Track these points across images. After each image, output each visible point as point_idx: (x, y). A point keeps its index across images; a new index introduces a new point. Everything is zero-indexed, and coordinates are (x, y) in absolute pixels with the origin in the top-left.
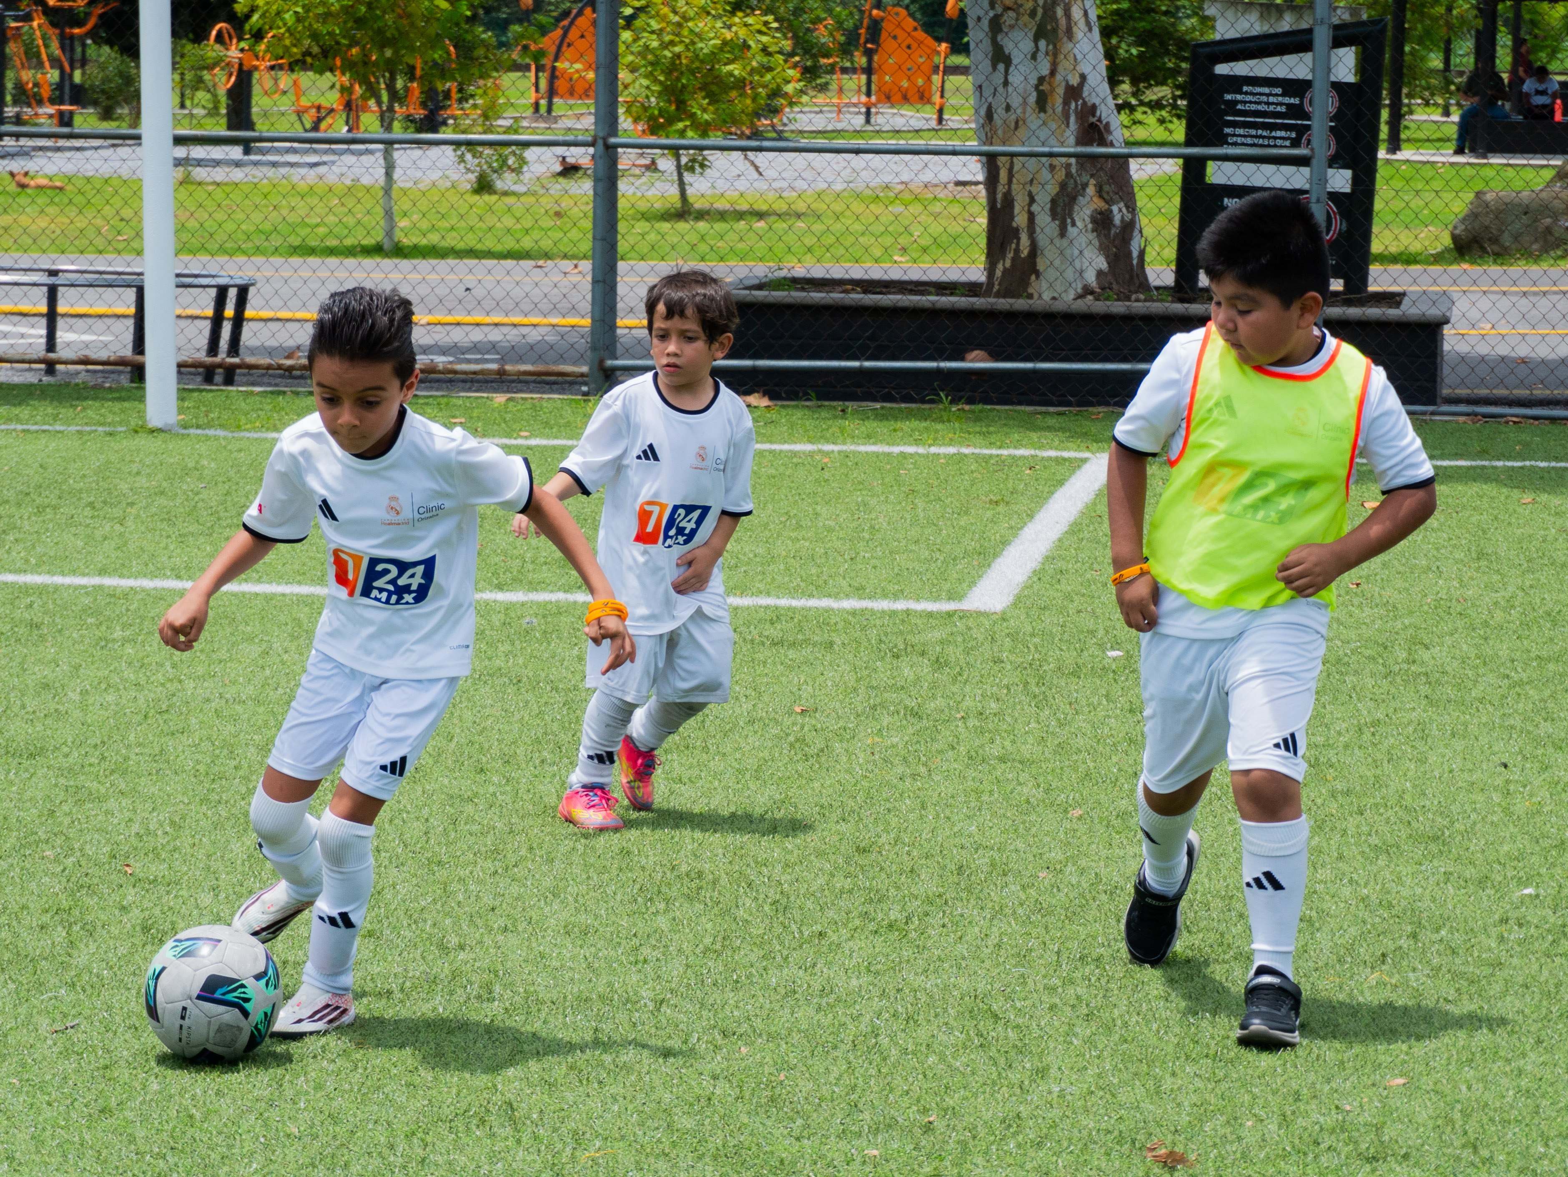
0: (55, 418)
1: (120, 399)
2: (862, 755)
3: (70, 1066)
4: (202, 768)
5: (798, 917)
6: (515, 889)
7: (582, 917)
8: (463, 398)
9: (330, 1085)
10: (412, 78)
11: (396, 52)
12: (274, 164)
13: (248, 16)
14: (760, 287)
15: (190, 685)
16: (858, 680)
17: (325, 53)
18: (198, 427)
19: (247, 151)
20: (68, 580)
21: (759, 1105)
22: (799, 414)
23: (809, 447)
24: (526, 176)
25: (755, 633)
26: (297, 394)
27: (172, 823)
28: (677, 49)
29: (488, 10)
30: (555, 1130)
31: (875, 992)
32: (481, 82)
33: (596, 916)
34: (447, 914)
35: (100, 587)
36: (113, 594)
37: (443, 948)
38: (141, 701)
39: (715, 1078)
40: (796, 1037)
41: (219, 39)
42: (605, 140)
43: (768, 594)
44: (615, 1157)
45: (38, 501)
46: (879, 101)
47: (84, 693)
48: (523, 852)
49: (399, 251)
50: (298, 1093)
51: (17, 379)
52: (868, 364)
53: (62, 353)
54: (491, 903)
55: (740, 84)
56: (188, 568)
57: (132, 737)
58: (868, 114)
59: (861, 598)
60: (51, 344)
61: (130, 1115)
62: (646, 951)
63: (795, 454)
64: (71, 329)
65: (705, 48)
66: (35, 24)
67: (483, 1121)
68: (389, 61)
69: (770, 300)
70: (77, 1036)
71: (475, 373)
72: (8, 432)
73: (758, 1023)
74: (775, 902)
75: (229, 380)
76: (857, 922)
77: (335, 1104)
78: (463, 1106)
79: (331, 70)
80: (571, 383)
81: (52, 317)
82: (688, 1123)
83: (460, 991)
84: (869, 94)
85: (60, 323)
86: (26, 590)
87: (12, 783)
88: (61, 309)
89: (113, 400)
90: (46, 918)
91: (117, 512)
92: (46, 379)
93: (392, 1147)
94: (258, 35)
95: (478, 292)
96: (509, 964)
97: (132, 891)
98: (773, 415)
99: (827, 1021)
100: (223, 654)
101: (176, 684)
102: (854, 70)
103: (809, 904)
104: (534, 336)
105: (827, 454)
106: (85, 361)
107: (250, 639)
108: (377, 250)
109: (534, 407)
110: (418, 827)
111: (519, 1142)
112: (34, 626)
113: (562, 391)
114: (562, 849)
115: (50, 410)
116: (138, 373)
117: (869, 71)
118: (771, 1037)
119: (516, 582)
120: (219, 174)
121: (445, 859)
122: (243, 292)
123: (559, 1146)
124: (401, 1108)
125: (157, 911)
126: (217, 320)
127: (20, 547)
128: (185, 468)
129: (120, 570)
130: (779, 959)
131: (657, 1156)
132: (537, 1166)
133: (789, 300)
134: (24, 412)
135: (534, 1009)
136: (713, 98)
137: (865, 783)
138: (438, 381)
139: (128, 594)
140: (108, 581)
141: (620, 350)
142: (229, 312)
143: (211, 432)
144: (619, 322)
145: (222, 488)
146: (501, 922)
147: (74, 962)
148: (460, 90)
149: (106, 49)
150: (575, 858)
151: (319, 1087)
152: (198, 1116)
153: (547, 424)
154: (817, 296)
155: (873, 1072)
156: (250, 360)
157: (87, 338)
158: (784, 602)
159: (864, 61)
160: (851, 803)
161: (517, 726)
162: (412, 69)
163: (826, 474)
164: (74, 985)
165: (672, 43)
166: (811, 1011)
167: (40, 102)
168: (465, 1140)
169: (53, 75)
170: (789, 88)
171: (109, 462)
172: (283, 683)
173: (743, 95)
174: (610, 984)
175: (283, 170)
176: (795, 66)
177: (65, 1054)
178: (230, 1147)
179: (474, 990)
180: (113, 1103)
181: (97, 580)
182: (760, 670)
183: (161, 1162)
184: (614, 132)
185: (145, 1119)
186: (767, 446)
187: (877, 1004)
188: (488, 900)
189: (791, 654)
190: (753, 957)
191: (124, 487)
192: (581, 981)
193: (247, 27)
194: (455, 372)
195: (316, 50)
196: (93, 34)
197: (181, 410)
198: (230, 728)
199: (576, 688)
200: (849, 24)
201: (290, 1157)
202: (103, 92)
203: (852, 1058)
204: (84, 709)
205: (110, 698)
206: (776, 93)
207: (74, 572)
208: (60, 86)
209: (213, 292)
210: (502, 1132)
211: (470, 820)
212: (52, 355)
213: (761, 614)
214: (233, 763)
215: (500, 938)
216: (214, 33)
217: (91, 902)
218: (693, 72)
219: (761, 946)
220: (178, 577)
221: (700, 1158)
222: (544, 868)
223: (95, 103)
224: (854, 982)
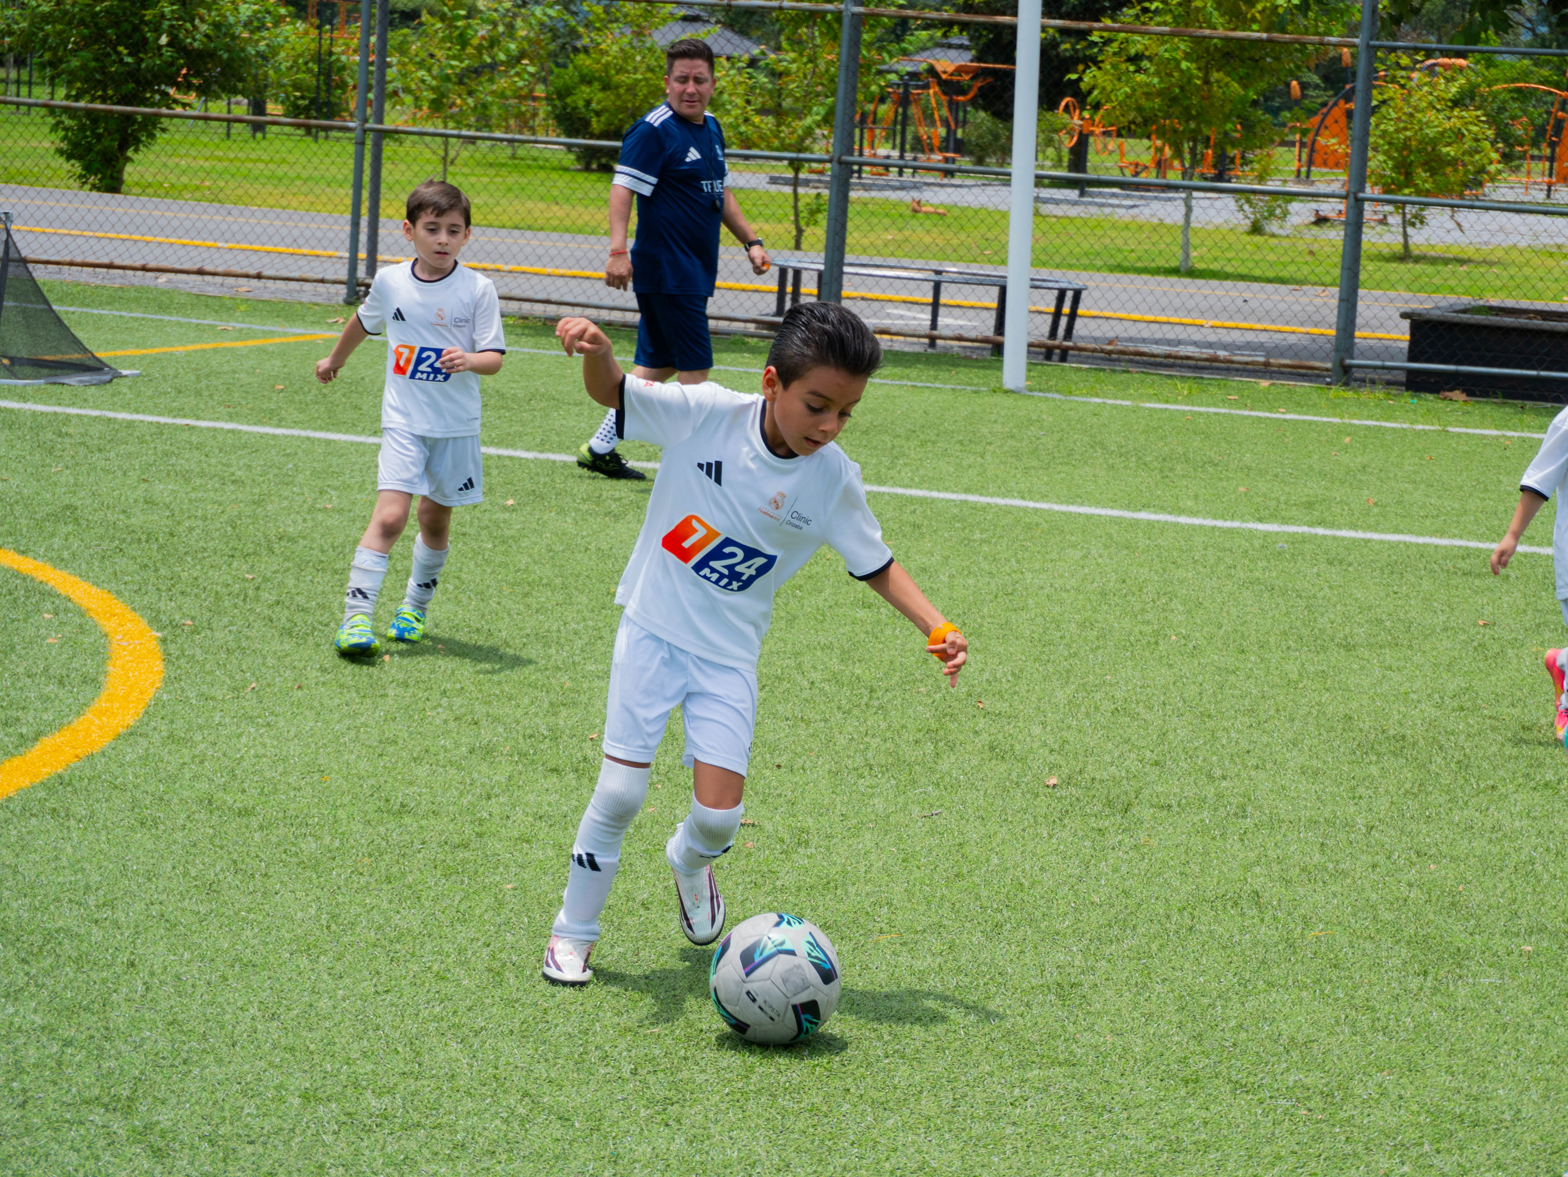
0: (936, 378)
1: (984, 368)
2: (1528, 659)
3: (934, 841)
4: (1036, 636)
5: (1476, 774)
6: (1265, 739)
7: (1315, 762)
8: (1237, 381)
9: (1124, 869)
10: (1207, 147)
11: (1198, 125)
12: (1102, 205)
13: (1090, 92)
14: (1464, 311)
15: (1028, 576)
16: (1527, 604)
17: (1146, 122)
18: (1040, 391)
19: (1082, 194)
20: (942, 495)
21: (1442, 908)
22: (1488, 408)
23: (1495, 432)
24: (1288, 225)
25: (1450, 565)
26: (1114, 371)
27: (1013, 674)
28: (1408, 133)
29: (1267, 99)
30: (1290, 914)
31: (1534, 832)
32: (1258, 151)
33: (1325, 762)
34: (1214, 753)
35: (965, 502)
36: (974, 507)
37: (1210, 777)
38: (993, 586)
39: (1410, 885)
40: (1472, 861)
41: (1067, 109)
42: (1355, 194)
43: (1461, 537)
44: (1334, 936)
45: (922, 437)
46: (1558, 181)
47: (952, 576)
48: (1272, 712)
49: (1192, 273)
50: (1100, 874)
51: (907, 349)
52: (1543, 373)
53: (941, 331)
54: (1247, 747)
55: (1454, 162)
56: (1030, 492)
57: (985, 611)
58: (1549, 190)
59: (1531, 545)
60: (934, 325)
61: (977, 880)
62: (1361, 790)
63: (1485, 437)
64: (950, 315)
65: (1431, 132)
66: (931, 91)
67: (1236, 904)
68: (1193, 131)
69: (1472, 321)
70: (941, 821)
71: (1247, 363)
72: (901, 386)
73: (1444, 849)
74: (1459, 762)
75: (1063, 358)
76: (1521, 780)
77: (1127, 883)
78: (1221, 892)
79: (1149, 137)
80: (1318, 376)
81: (935, 306)
82: (1388, 916)
83: (1222, 809)
84: (1550, 175)
85: (942, 311)
86: (911, 500)
87: (897, 637)
88: (943, 300)
89: (979, 367)
90: (919, 736)
91: (979, 448)
92: (930, 351)
93: (1168, 917)
94: (1097, 107)
95: (1253, 304)
96: (1258, 793)
97: (983, 721)
98: (1469, 408)
99: (1495, 850)
100: (1054, 555)
101: (1019, 575)
102: (1540, 158)
103: (1485, 765)
104: (1292, 339)
105: (1509, 438)
106: (960, 338)
107: (1074, 546)
108: (1175, 271)
109: (1289, 391)
110: (1194, 689)
111: (1262, 920)
112: (916, 526)
113: (1311, 381)
114: (1301, 712)
115: (932, 372)
116: (998, 349)
117: (1552, 159)
118: (1453, 859)
119: (1273, 517)
120: (1059, 210)
121: (1213, 713)
122: (1077, 294)
123: (1292, 926)
124: (1177, 890)
125: (1000, 736)
126: (1057, 315)
127: (907, 469)
128: (1030, 420)
129: (981, 490)
130: (1461, 802)
131: (1365, 939)
132: (1276, 939)
133: (1487, 322)
134: (913, 372)
135: (1276, 826)
136: (1433, 172)
137: (1530, 680)
138: (1218, 369)
139: (985, 508)
140: (971, 498)
141: (1356, 352)
142: (1066, 309)
143: (1050, 395)
144: (1357, 334)
145: (1056, 436)
146: (1254, 762)
147: (939, 768)
148: (1243, 157)
149: (982, 114)
150: (1310, 720)
151: (1116, 870)
152: (1026, 884)
153: (1299, 404)
154: (1508, 321)
155: (1530, 890)
156: (1081, 344)
157: (961, 322)
158: (1473, 544)
159: (1548, 152)
160: (1519, 693)
161: (1270, 621)
162: (1208, 139)
163: (1508, 453)
164: (938, 784)
165: (1405, 129)
166: (1484, 842)
167: (932, 150)
168: (1222, 916)
169: (942, 131)
170: (1492, 168)
171: (974, 412)
172: (1098, 578)
173: (1456, 170)
174: (1334, 812)
175: (1107, 210)
176: (1497, 151)
177: (931, 832)
178: (1049, 908)
179: (1232, 809)
180: (965, 870)
181: (963, 497)
182: (1453, 592)
183: (999, 915)
184: (1362, 190)
185: (987, 883)
186: (1463, 430)
187: (1534, 841)
188: (1245, 745)
189: (1477, 582)
190: (1441, 800)
191: (985, 430)
192: (1312, 809)
193: (1089, 99)
194: (1232, 362)
195: (1139, 120)
196: (973, 102)
197: (1028, 378)
198: (1058, 609)
199: (1315, 596)
200: (1539, 121)
201: (1093, 918)
202: (977, 145)
203: (1513, 877)
204: (951, 588)
205: (970, 581)
206: (1482, 170)
207: (946, 490)
208: (946, 139)
209: (1056, 292)
210: (1251, 913)
211: (1233, 687)
212: (935, 333)
213: (1456, 552)
214: (1059, 634)
215: (1253, 773)
216: (1063, 104)
217: (953, 726)
218: (1419, 151)
219: (1448, 792)
220: (1023, 498)
221: (1398, 942)
222: (1287, 725)
223: (971, 153)
224: (1517, 824)
